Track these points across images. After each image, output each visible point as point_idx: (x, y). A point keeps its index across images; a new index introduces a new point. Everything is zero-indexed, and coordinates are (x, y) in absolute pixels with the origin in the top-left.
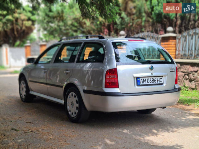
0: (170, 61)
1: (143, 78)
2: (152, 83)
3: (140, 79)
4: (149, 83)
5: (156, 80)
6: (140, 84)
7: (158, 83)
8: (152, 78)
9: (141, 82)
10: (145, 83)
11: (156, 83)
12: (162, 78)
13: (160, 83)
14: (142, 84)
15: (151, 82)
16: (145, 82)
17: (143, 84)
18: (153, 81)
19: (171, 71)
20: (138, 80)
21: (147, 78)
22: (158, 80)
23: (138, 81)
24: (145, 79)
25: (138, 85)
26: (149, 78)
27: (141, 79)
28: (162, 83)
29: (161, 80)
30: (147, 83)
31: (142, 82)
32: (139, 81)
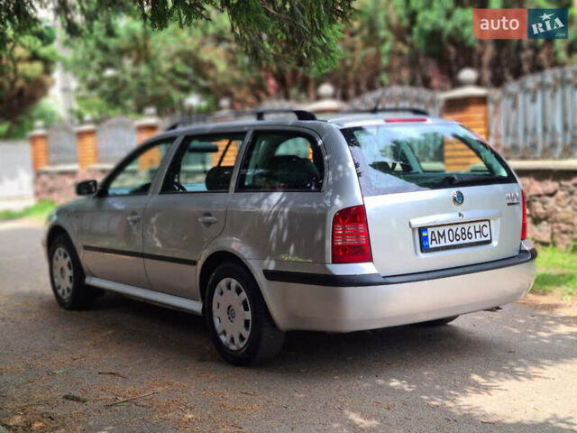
0: (504, 174)
1: (435, 230)
2: (461, 242)
3: (430, 230)
4: (455, 242)
5: (472, 231)
6: (431, 246)
7: (479, 239)
8: (460, 227)
9: (432, 240)
10: (443, 244)
11: (473, 240)
12: (487, 223)
13: (484, 239)
14: (434, 245)
15: (458, 238)
16: (442, 240)
17: (439, 245)
18: (464, 237)
19: (509, 204)
20: (424, 234)
21: (447, 228)
22: (476, 232)
23: (423, 239)
24: (441, 230)
25: (425, 249)
26: (454, 228)
27: (433, 232)
28: (488, 238)
29: (486, 231)
30: (449, 243)
31: (435, 239)
32: (427, 236)
